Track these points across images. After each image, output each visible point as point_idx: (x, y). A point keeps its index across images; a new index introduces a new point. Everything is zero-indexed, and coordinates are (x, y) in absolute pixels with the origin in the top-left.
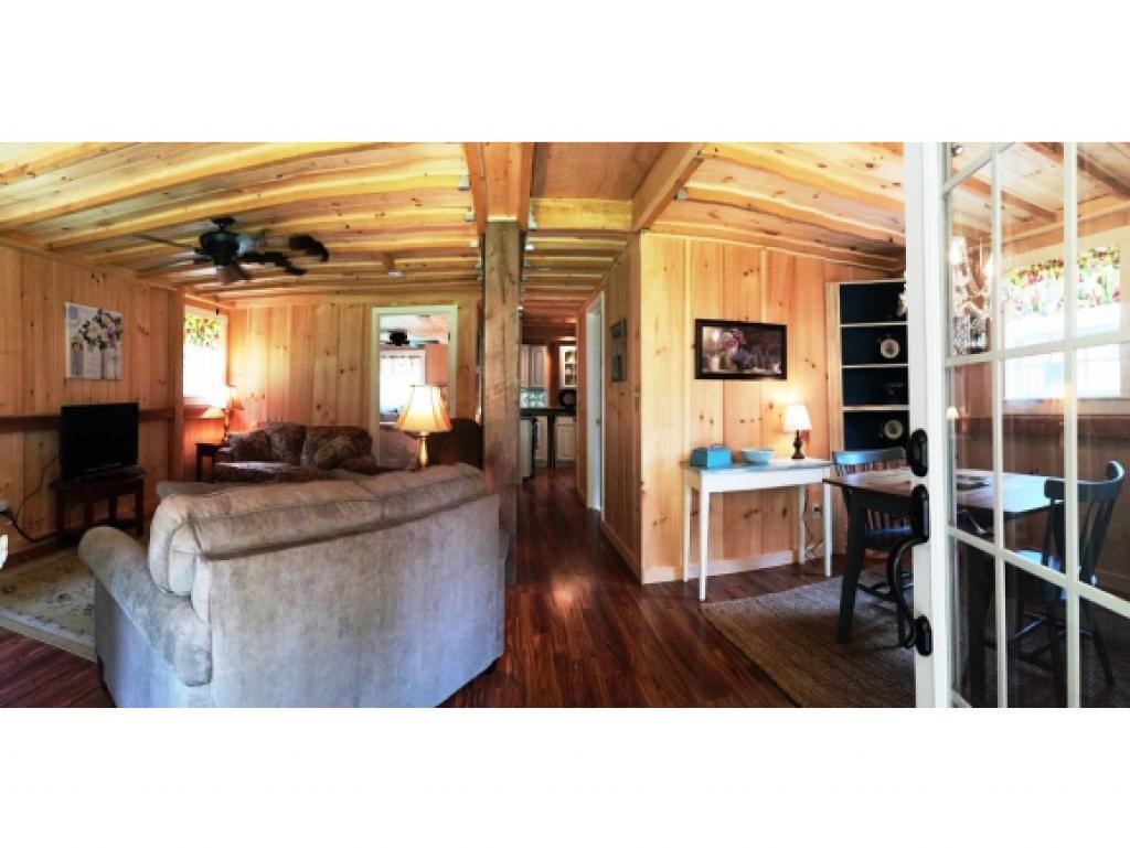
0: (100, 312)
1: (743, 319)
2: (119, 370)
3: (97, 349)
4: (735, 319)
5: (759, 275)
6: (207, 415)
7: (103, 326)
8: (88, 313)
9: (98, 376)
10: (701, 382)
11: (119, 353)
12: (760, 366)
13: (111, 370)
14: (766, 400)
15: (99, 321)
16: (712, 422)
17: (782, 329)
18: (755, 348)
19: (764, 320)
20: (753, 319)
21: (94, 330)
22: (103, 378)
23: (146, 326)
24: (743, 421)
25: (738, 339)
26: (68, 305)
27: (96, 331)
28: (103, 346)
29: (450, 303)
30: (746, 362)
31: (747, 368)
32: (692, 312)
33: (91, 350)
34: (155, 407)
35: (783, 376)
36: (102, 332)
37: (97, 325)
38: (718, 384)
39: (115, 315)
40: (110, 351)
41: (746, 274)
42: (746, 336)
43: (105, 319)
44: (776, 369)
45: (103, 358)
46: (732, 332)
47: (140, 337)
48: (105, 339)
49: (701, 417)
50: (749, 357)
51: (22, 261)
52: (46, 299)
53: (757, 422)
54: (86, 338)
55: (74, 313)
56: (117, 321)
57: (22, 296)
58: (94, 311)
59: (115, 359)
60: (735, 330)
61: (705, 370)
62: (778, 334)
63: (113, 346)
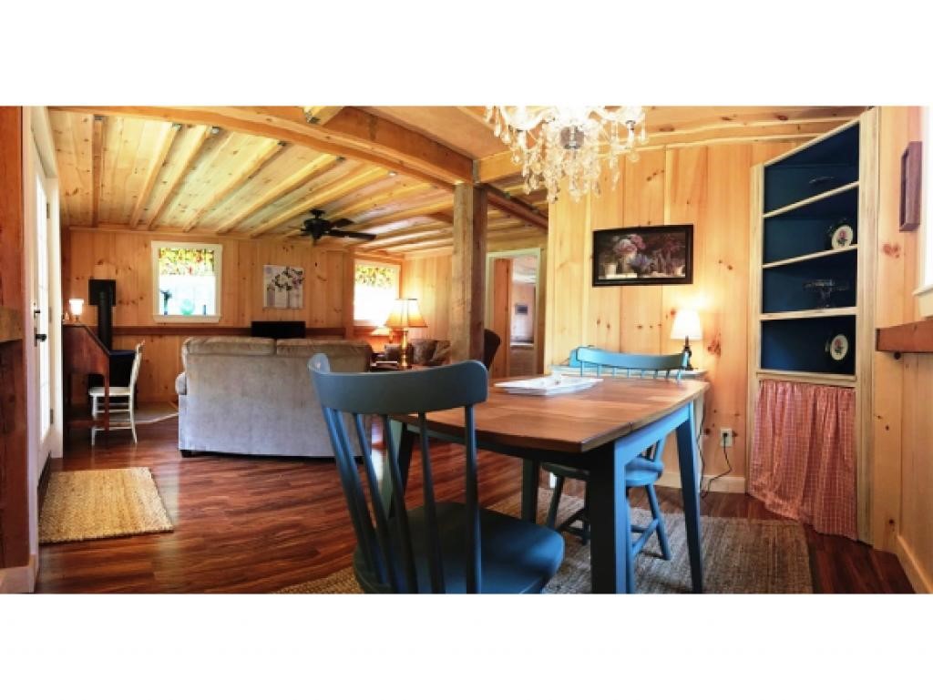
0: (287, 269)
1: (644, 224)
2: (301, 302)
3: (284, 291)
4: (636, 225)
5: (663, 177)
6: (375, 333)
7: (289, 277)
8: (278, 270)
9: (285, 306)
10: (598, 289)
11: (301, 292)
12: (660, 271)
13: (294, 303)
14: (668, 306)
15: (287, 274)
16: (609, 326)
17: (687, 230)
18: (655, 252)
19: (667, 222)
20: (655, 223)
21: (283, 279)
22: (289, 307)
23: (324, 275)
24: (640, 327)
25: (636, 245)
26: (266, 266)
27: (284, 280)
28: (289, 288)
29: (536, 246)
30: (645, 268)
31: (646, 272)
32: (592, 224)
33: (280, 291)
34: (331, 326)
35: (688, 279)
36: (289, 281)
37: (286, 277)
38: (615, 289)
39: (298, 269)
40: (294, 291)
41: (649, 179)
42: (645, 241)
43: (290, 272)
44: (679, 272)
45: (289, 295)
46: (630, 239)
47: (318, 283)
48: (290, 284)
49: (598, 322)
50: (648, 261)
51: (239, 246)
52: (253, 264)
53: (656, 329)
54: (277, 284)
55: (269, 270)
56: (300, 273)
57: (239, 264)
58: (283, 269)
59: (298, 296)
60: (633, 236)
61: (600, 278)
62: (682, 235)
63: (296, 288)
